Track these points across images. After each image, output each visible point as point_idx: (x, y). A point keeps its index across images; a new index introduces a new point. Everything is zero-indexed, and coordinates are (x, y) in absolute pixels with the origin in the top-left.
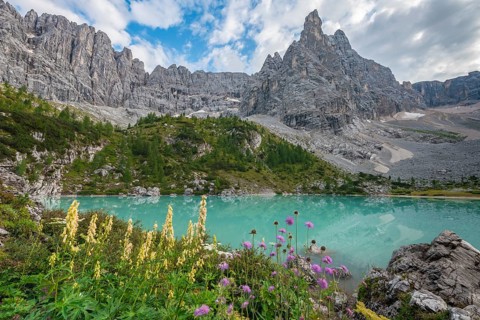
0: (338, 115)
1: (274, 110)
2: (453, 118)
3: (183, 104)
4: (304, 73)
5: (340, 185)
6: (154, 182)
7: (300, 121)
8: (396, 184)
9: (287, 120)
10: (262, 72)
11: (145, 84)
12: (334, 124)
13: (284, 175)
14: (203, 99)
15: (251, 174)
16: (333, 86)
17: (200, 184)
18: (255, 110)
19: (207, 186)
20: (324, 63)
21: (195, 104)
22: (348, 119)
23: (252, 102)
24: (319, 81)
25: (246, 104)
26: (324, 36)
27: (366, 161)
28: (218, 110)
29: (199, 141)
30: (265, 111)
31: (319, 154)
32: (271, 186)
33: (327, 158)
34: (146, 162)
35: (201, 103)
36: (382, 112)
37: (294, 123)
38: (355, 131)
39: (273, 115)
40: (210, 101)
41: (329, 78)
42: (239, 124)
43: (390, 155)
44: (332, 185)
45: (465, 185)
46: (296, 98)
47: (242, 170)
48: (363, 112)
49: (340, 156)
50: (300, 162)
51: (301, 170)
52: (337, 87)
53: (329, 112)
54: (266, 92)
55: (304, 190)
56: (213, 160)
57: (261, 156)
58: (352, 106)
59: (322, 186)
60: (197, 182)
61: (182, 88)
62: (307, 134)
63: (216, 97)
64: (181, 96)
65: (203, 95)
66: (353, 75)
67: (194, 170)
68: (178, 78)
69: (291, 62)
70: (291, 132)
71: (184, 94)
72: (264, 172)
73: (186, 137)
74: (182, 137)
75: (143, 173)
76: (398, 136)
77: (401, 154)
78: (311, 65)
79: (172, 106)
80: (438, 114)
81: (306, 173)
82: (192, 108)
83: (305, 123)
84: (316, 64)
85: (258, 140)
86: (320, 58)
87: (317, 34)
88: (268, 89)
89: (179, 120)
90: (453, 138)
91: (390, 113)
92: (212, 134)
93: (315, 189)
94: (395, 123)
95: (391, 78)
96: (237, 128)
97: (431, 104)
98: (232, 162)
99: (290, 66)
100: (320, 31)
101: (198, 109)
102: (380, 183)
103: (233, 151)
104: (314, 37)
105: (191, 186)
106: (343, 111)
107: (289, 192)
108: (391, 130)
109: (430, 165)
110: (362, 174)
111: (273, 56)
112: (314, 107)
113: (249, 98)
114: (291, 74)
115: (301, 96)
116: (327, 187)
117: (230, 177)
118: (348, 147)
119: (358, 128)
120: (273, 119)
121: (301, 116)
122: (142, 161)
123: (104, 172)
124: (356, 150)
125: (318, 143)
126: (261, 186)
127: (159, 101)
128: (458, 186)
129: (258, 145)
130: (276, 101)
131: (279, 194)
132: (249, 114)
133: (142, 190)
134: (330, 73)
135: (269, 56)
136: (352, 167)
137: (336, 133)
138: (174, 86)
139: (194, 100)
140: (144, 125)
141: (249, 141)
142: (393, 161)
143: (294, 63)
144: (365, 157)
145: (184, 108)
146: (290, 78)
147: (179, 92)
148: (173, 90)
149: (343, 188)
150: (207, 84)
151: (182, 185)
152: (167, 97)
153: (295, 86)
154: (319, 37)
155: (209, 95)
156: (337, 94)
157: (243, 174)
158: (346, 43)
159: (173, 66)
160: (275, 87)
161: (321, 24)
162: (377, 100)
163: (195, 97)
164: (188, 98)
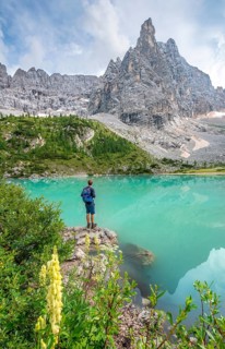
0: (161, 114)
1: (114, 110)
3: (44, 104)
4: (138, 77)
7: (131, 118)
8: (185, 166)
9: (123, 117)
10: (106, 76)
11: (9, 86)
12: (158, 121)
13: (103, 161)
14: (61, 100)
15: (74, 161)
16: (160, 89)
17: (17, 170)
18: (99, 110)
19: (22, 172)
20: (155, 68)
21: (54, 105)
22: (170, 116)
23: (97, 103)
24: (149, 84)
25: (92, 104)
26: (155, 43)
27: (177, 149)
28: (74, 109)
30: (107, 110)
31: (142, 144)
35: (59, 103)
36: (199, 111)
37: (128, 120)
38: (174, 126)
39: (113, 113)
40: (66, 101)
41: (157, 82)
42: (75, 122)
44: (132, 168)
46: (131, 99)
47: (64, 158)
48: (183, 112)
49: (159, 146)
50: (119, 151)
51: (118, 157)
52: (163, 91)
53: (155, 112)
54: (107, 94)
55: (112, 171)
56: (43, 151)
57: (89, 147)
58: (175, 107)
59: (125, 169)
61: (42, 90)
62: (137, 129)
63: (71, 98)
64: (41, 97)
65: (60, 96)
66: (179, 80)
68: (38, 80)
69: (127, 66)
70: (125, 127)
71: (44, 95)
72: (85, 159)
73: (20, 134)
74: (17, 133)
76: (205, 131)
78: (143, 71)
81: (121, 160)
82: (52, 107)
84: (148, 70)
85: (91, 135)
86: (152, 64)
87: (150, 42)
88: (109, 91)
89: (21, 119)
91: (205, 112)
92: (49, 131)
93: (119, 171)
94: (206, 120)
95: (209, 82)
96: (71, 125)
98: (59, 152)
99: (127, 70)
100: (153, 39)
104: (148, 45)
106: (166, 110)
107: (100, 173)
108: (201, 125)
111: (115, 61)
112: (144, 107)
113: (94, 99)
114: (127, 78)
115: (134, 98)
116: (129, 169)
118: (166, 139)
119: (177, 124)
120: (112, 117)
121: (134, 114)
124: (171, 141)
125: (144, 136)
126: (77, 170)
127: (23, 101)
129: (89, 139)
130: (115, 102)
131: (91, 175)
132: (94, 113)
134: (157, 78)
135: (112, 61)
137: (159, 128)
138: (34, 88)
139: (53, 101)
141: (81, 136)
143: (130, 67)
144: (177, 146)
145: (45, 108)
146: (126, 82)
147: (40, 93)
148: (34, 92)
150: (63, 86)
152: (30, 98)
153: (130, 88)
154: (152, 45)
155: (65, 96)
156: (163, 96)
157: (65, 162)
158: (176, 51)
159: (32, 70)
160: (115, 89)
161: (154, 32)
162: (196, 101)
163: (54, 97)
164: (47, 99)
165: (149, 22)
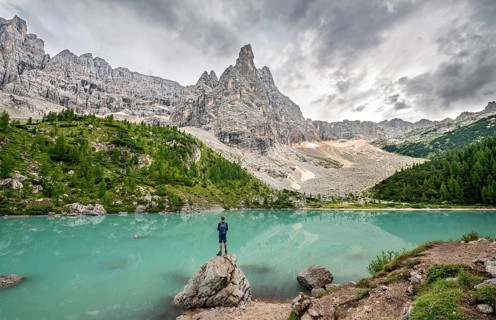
0: (264, 138)
1: (209, 125)
2: (336, 150)
3: (97, 102)
4: (239, 96)
5: (275, 200)
6: (91, 198)
7: (234, 139)
8: (310, 199)
9: (222, 136)
10: (198, 86)
11: (42, 68)
12: (262, 146)
13: (227, 190)
14: (124, 100)
15: (198, 189)
16: (261, 112)
17: (153, 199)
18: (189, 122)
19: (161, 203)
20: (255, 91)
21: (114, 104)
22: (271, 142)
23: (186, 114)
24: (250, 106)
25: (179, 114)
26: (254, 67)
27: (284, 179)
28: (143, 115)
29: (140, 150)
30: (200, 124)
31: (250, 171)
32: (218, 201)
33: (257, 175)
34: (71, 172)
35: (122, 103)
36: (294, 140)
37: (227, 140)
38: (276, 153)
39: (208, 129)
40: (133, 104)
41: (259, 105)
42: (179, 136)
43: (300, 176)
44: (269, 201)
45: (347, 200)
46: (231, 118)
47: (189, 185)
48: (281, 138)
49: (266, 174)
50: (239, 178)
51: (241, 186)
52: (264, 114)
53: (258, 135)
54: (201, 107)
55: (247, 204)
56: (157, 173)
57: (204, 171)
58: (275, 132)
59: (261, 202)
60: (148, 198)
61: (97, 83)
62: (239, 152)
63: (141, 101)
64: (95, 92)
65: (125, 95)
66: (275, 106)
67: (138, 183)
68: (93, 70)
69: (227, 83)
70: (225, 148)
71: (100, 90)
72: (210, 187)
73: (123, 145)
74: (117, 143)
75: (72, 186)
76: (305, 161)
77: (307, 175)
78: (244, 91)
79: (80, 101)
80: (327, 146)
81: (245, 189)
82: (109, 107)
83: (238, 142)
84: (248, 90)
85: (198, 154)
86: (251, 86)
87: (249, 65)
88: (203, 103)
89: (107, 122)
90: (337, 165)
91: (298, 141)
92: (150, 144)
93: (256, 203)
94: (302, 149)
95: (300, 114)
96: (177, 140)
97: (324, 138)
98: (177, 175)
99: (226, 86)
100: (253, 63)
101: (117, 110)
102: (298, 198)
103: (177, 164)
104: (247, 67)
105: (141, 202)
106: (268, 135)
107: (235, 207)
108: (300, 154)
109: (326, 185)
110: (285, 191)
111: (209, 73)
112: (245, 128)
113: (183, 109)
114: (227, 94)
115: (235, 117)
116: (266, 202)
117: (179, 192)
118: (272, 166)
119: (279, 152)
120: (207, 133)
121: (234, 134)
122: (66, 170)
123: (16, 184)
124: (278, 170)
125: (248, 161)
126: (210, 202)
127: (62, 92)
128: (344, 200)
129: (198, 159)
130: (211, 117)
131: (227, 209)
132: (182, 126)
133: (82, 208)
134: (257, 100)
135: (206, 73)
136: (276, 184)
137: (262, 153)
138: (87, 78)
139: (112, 100)
140: (58, 123)
141: (191, 154)
142: (302, 180)
143: (230, 84)
144: (283, 176)
145: (98, 106)
146: (225, 98)
147: (93, 86)
148: (84, 83)
149: (277, 203)
150: (131, 83)
151: (130, 202)
152: (76, 90)
153: (230, 106)
154: (251, 68)
155: (132, 97)
156: (264, 120)
157: (191, 189)
158: (271, 78)
159: (88, 56)
160: (211, 103)
161: (253, 57)
162: (290, 129)
163: (114, 96)
164: (104, 95)
165: (248, 47)
